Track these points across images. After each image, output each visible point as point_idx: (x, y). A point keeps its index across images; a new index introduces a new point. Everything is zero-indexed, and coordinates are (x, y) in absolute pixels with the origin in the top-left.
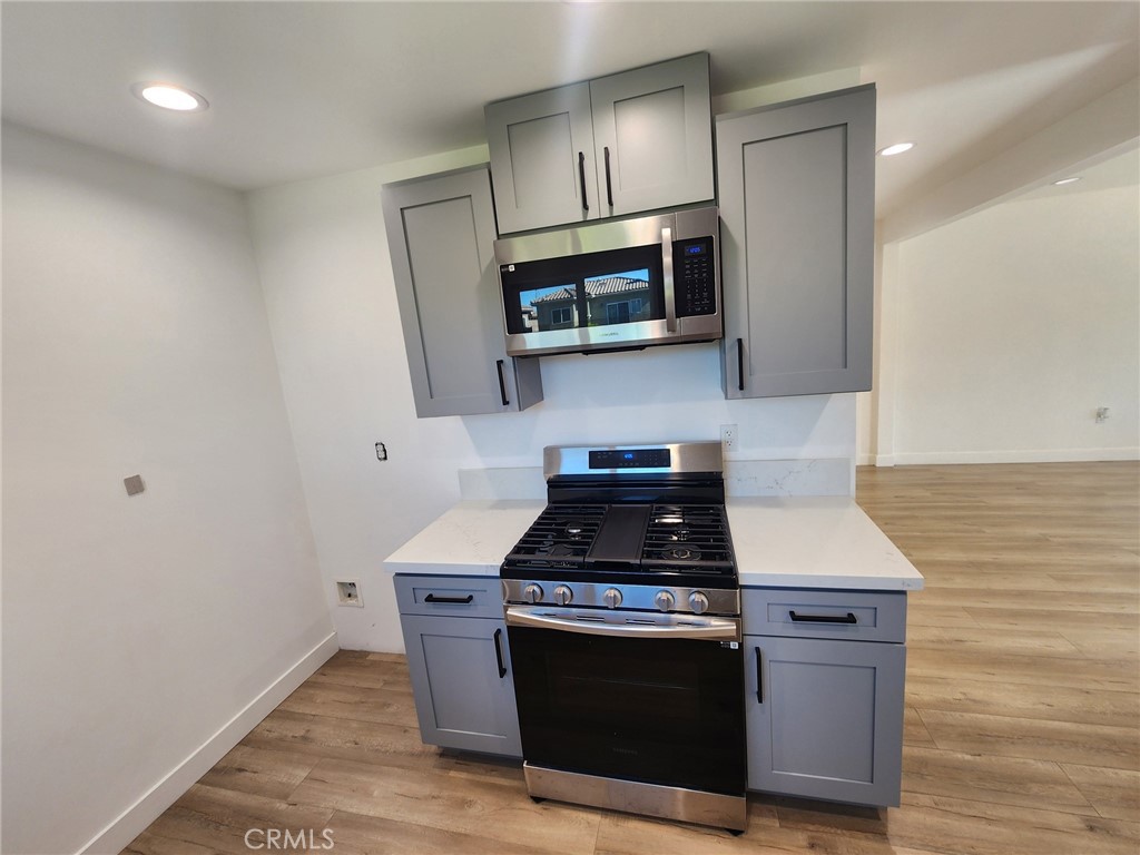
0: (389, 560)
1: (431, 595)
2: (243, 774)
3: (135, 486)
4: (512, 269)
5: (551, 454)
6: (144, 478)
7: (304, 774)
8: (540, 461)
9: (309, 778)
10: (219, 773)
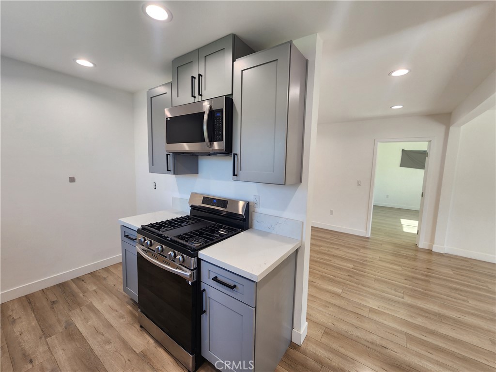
0: (121, 219)
1: (128, 235)
2: (83, 283)
3: (72, 180)
4: (169, 120)
5: (193, 195)
6: (75, 178)
7: (94, 288)
8: (188, 197)
9: (95, 291)
10: (79, 280)
